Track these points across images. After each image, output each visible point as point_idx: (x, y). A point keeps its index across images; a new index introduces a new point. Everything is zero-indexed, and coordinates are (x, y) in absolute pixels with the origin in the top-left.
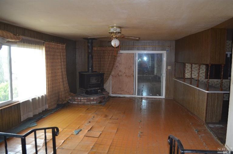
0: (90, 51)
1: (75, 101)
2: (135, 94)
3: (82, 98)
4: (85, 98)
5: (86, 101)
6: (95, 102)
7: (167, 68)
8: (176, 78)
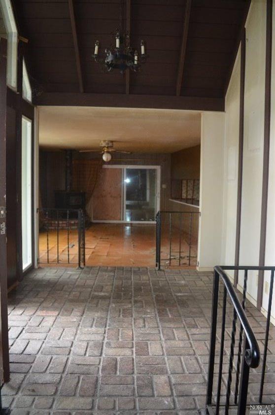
0: (68, 165)
1: (51, 226)
2: (123, 220)
3: (60, 222)
4: (64, 222)
5: (65, 225)
6: (76, 227)
7: (161, 187)
8: (172, 199)
